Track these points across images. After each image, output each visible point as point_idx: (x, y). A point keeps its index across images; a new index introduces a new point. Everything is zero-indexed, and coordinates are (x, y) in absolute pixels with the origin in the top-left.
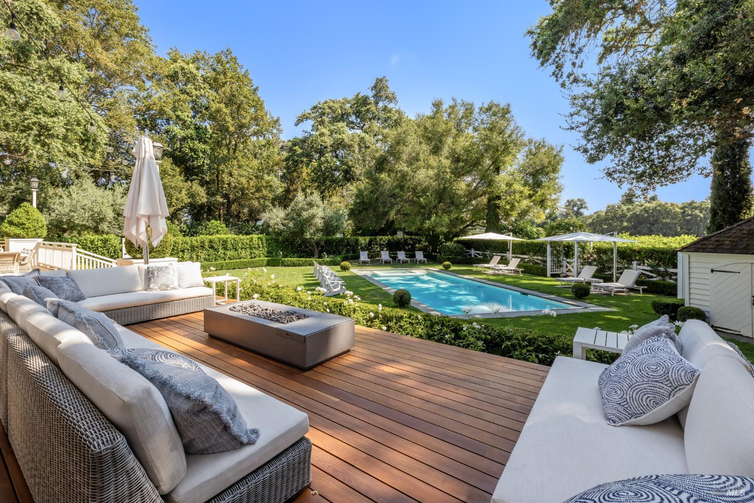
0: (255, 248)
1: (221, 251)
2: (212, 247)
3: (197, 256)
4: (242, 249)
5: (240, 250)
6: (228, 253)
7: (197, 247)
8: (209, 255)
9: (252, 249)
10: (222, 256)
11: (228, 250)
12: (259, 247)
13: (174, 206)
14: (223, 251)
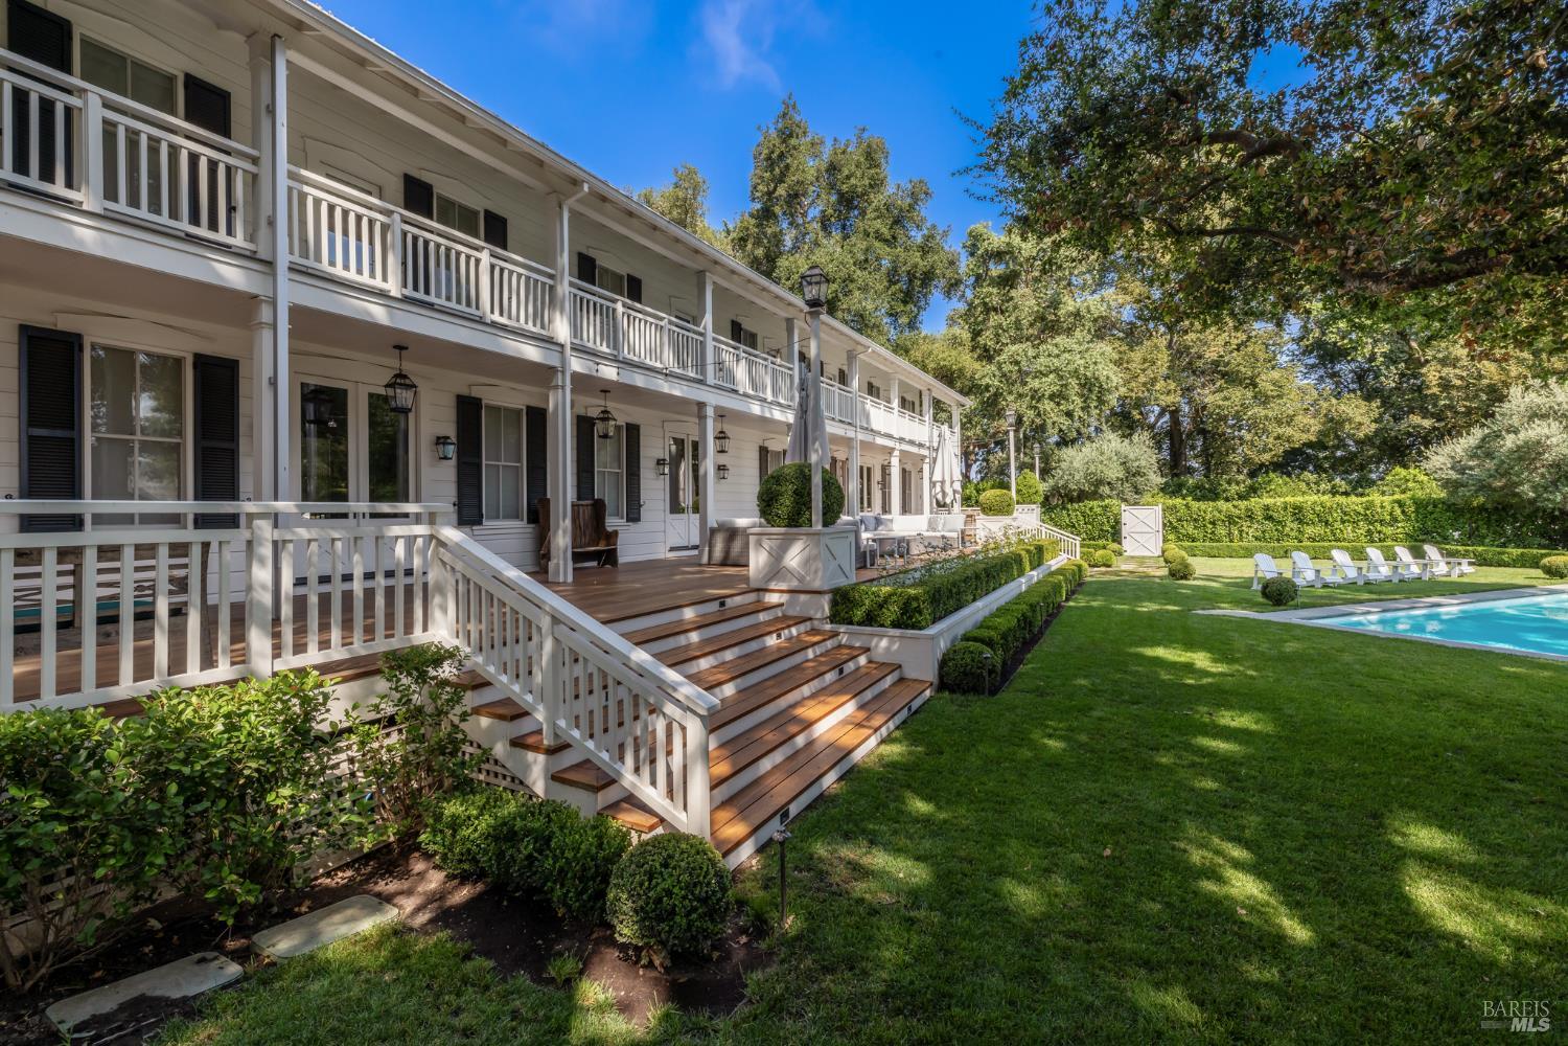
0: (1381, 522)
1: (1291, 526)
2: (1269, 518)
3: (1241, 532)
4: (1343, 522)
5: (1338, 525)
6: (1309, 530)
7: (1240, 518)
8: (1263, 532)
9: (1371, 523)
10: (1293, 534)
11: (1308, 524)
12: (1396, 520)
13: (1271, 450)
14: (1295, 526)
